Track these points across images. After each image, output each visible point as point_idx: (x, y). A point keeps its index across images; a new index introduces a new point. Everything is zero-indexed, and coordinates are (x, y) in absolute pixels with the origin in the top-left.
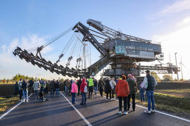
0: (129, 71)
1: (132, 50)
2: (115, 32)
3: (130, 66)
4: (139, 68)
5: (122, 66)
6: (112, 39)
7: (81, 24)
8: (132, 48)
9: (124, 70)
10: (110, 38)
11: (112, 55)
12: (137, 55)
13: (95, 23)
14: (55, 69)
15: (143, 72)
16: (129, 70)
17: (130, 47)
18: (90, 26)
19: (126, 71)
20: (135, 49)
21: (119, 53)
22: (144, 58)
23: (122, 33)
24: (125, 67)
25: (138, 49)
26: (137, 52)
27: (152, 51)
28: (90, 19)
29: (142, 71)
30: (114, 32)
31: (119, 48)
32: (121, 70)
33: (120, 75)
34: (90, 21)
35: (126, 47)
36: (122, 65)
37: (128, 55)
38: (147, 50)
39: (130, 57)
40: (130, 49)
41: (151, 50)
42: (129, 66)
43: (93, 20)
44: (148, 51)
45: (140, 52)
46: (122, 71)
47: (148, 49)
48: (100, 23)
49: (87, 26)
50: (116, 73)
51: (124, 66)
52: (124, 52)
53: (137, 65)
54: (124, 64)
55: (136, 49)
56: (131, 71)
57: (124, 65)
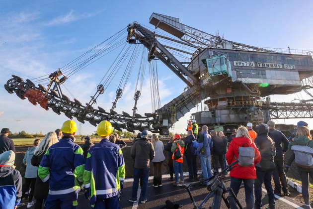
0: (246, 113)
1: (246, 68)
2: (211, 38)
3: (245, 103)
4: (268, 108)
5: (229, 104)
6: (202, 50)
7: (139, 26)
8: (248, 65)
9: (232, 112)
10: (199, 49)
11: (205, 82)
12: (259, 78)
13: (168, 22)
14: (88, 115)
15: (276, 115)
16: (244, 110)
17: (242, 62)
18: (156, 28)
19: (238, 113)
20: (254, 66)
21: (215, 71)
22: (277, 85)
23: (225, 40)
24: (235, 104)
25: (261, 66)
26: (260, 72)
27: (293, 70)
28: (154, 13)
29: (274, 113)
30: (208, 38)
31: (214, 61)
32: (226, 112)
33: (225, 122)
34: (155, 16)
35: (235, 62)
36: (229, 101)
37: (239, 79)
38: (281, 67)
39: (245, 84)
40: (242, 68)
41: (292, 67)
42: (243, 103)
43: (159, 15)
44: (283, 69)
45: (267, 72)
46: (230, 113)
47: (283, 65)
48: (176, 20)
49: (151, 28)
50: (217, 119)
51: (233, 104)
52: (226, 70)
53: (263, 102)
54: (232, 98)
55: (256, 67)
56: (249, 112)
57: (233, 101)
